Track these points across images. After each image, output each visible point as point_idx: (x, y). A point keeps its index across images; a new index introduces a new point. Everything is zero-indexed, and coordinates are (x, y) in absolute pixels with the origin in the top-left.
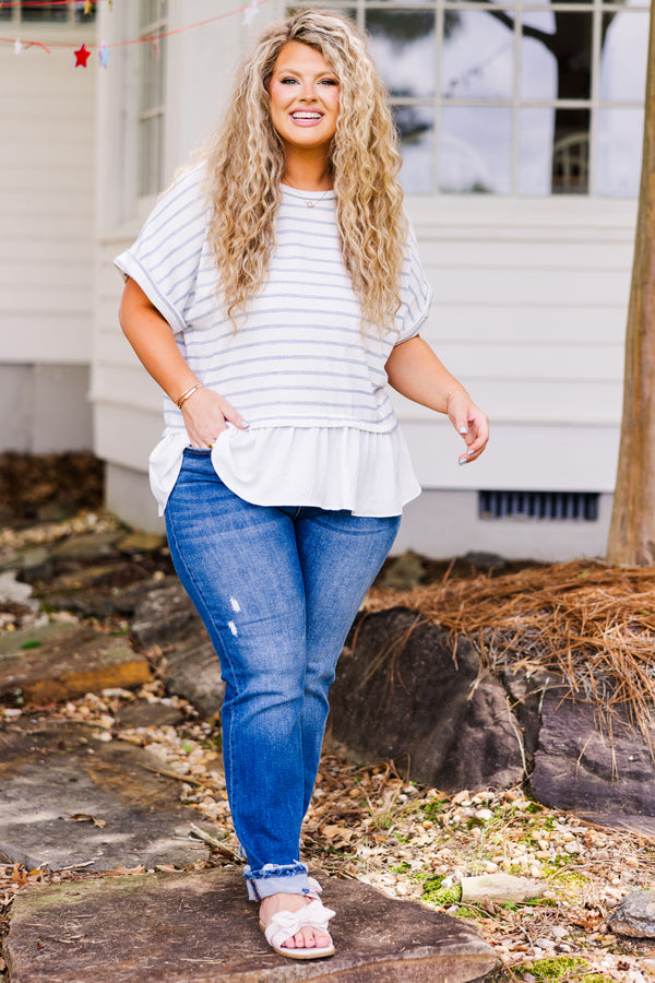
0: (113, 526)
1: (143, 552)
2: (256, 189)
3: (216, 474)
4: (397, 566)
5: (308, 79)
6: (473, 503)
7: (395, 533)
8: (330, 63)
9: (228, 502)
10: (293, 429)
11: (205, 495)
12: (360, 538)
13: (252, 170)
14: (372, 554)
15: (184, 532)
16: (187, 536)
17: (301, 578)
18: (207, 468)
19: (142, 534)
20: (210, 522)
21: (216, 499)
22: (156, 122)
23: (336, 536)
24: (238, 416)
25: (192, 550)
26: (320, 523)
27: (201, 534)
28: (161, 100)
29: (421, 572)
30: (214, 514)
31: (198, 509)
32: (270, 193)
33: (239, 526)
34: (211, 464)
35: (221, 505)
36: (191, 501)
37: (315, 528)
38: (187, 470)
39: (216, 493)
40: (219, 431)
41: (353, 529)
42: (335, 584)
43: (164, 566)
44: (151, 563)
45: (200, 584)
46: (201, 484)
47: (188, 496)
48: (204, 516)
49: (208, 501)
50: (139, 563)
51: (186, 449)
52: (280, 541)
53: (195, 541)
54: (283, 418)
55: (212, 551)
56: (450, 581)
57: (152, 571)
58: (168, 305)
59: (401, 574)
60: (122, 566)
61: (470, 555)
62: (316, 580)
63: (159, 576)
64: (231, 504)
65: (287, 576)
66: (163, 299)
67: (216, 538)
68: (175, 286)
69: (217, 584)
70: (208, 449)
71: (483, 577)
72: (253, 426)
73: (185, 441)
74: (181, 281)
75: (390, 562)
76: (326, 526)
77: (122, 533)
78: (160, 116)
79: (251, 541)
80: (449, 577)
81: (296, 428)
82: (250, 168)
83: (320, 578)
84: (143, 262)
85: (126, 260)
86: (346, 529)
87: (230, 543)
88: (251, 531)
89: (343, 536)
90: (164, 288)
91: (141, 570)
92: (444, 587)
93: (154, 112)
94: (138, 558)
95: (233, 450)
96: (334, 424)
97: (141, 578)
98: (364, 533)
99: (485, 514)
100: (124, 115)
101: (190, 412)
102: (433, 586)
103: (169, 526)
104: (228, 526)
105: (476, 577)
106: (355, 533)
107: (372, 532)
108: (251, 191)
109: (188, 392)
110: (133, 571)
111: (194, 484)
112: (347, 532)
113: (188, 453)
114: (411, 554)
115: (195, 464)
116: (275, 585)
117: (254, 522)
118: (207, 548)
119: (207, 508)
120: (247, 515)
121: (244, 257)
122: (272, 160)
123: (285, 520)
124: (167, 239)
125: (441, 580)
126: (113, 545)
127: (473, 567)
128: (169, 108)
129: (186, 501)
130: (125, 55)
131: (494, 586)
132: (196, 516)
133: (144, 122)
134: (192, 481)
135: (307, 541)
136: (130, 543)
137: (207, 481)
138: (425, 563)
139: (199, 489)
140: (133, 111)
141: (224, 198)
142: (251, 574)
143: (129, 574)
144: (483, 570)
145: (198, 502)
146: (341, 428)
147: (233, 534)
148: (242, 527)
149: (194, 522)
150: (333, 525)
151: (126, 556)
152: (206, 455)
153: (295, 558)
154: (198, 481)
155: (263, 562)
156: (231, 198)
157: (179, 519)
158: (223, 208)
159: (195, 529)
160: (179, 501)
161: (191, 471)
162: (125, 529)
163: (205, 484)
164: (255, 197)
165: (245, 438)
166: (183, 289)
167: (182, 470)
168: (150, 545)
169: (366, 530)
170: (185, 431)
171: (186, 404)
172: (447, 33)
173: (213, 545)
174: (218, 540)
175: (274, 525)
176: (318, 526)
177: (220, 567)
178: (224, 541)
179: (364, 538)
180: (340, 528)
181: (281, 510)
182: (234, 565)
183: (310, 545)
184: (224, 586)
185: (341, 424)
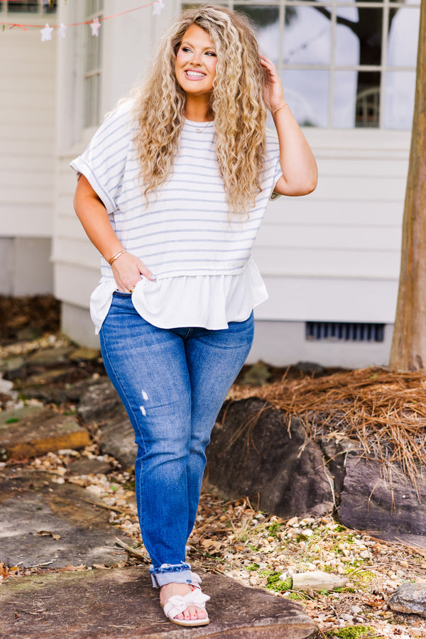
0: (66, 344)
1: (86, 361)
3: (134, 309)
4: (252, 370)
5: (198, 51)
6: (302, 330)
7: (250, 347)
9: (142, 328)
10: (185, 277)
11: (126, 323)
12: (228, 351)
14: (236, 362)
15: (112, 346)
16: (114, 349)
17: (188, 378)
18: (129, 305)
19: (85, 349)
20: (129, 341)
21: (134, 326)
22: (96, 79)
23: (213, 350)
24: (149, 272)
25: (117, 358)
26: (202, 341)
27: (123, 348)
28: (99, 64)
29: (267, 375)
30: (133, 336)
31: (121, 332)
32: (177, 119)
33: (148, 344)
34: (131, 302)
35: (137, 330)
36: (118, 327)
37: (199, 344)
38: (115, 306)
39: (134, 322)
40: (136, 282)
41: (224, 345)
42: (212, 381)
43: (99, 370)
44: (91, 368)
45: (122, 381)
46: (124, 315)
47: (116, 323)
48: (125, 336)
49: (129, 327)
50: (83, 368)
51: (115, 292)
52: (175, 354)
53: (119, 353)
54: (180, 270)
55: (130, 359)
56: (286, 380)
57: (91, 373)
58: (105, 193)
59: (255, 376)
60: (72, 370)
61: (300, 364)
62: (200, 379)
63: (96, 376)
64: (144, 329)
65: (179, 377)
66: (102, 188)
67: (133, 351)
68: (109, 180)
69: (133, 381)
70: (129, 293)
71: (308, 378)
72: (158, 278)
73: (114, 287)
74: (113, 177)
75: (246, 369)
76: (206, 343)
77: (72, 348)
78: (98, 75)
79: (156, 354)
80: (286, 378)
81: (187, 276)
82: (163, 101)
83: (202, 377)
85: (78, 163)
86: (219, 345)
87: (142, 355)
88: (156, 347)
89: (217, 350)
90: (103, 181)
91: (84, 372)
92: (282, 384)
93: (94, 72)
94: (82, 364)
95: (146, 293)
96: (214, 273)
97: (85, 377)
98: (230, 348)
99: (310, 337)
100: (75, 74)
101: (118, 268)
102: (275, 384)
103: (102, 342)
104: (141, 344)
105: (304, 378)
106: (225, 348)
107: (236, 347)
108: (163, 116)
109: (116, 255)
110: (79, 373)
111: (120, 315)
112: (220, 347)
113: (116, 295)
114: (261, 363)
115: (120, 302)
116: (171, 383)
117: (159, 341)
118: (127, 357)
119: (128, 331)
120: (157, 335)
121: (158, 157)
122: (178, 98)
123: (179, 339)
124: (105, 149)
125: (280, 380)
126: (66, 356)
127: (301, 371)
128: (104, 70)
129: (114, 327)
130: (75, 35)
131: (315, 384)
132: (120, 337)
133: (88, 78)
134: (118, 313)
135: (194, 353)
136: (77, 355)
137: (128, 313)
138: (271, 369)
139: (123, 319)
140: (81, 72)
142: (155, 375)
143: (76, 375)
144: (309, 374)
145: (122, 327)
146: (219, 276)
147: (144, 349)
148: (150, 345)
149: (119, 340)
150: (211, 343)
151: (74, 363)
152: (129, 297)
153: (185, 365)
154: (122, 313)
155: (163, 367)
157: (109, 338)
158: (144, 125)
159: (120, 345)
160: (109, 326)
161: (117, 306)
162: (74, 345)
163: (126, 315)
165: (153, 286)
166: (114, 182)
167: (112, 305)
168: (90, 356)
169: (232, 346)
170: (114, 279)
171: (115, 263)
172: (287, 22)
173: (131, 356)
174: (135, 353)
175: (170, 343)
176: (201, 343)
177: (135, 371)
178: (139, 354)
179: (231, 350)
180: (215, 344)
181: (175, 333)
182: (145, 370)
183: (195, 356)
184: (138, 383)
185: (219, 273)
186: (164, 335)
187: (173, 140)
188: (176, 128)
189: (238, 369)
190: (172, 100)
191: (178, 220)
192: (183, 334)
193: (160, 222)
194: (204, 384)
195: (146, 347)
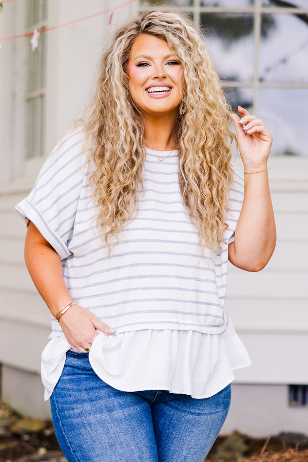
0: (7, 414)
1: (30, 433)
2: (127, 148)
3: (92, 370)
4: (226, 443)
5: (158, 61)
6: (284, 394)
7: (227, 414)
8: (174, 48)
9: (101, 391)
10: (150, 331)
11: (83, 386)
12: (202, 418)
13: (123, 133)
14: (211, 430)
15: (67, 413)
16: (69, 417)
17: (156, 450)
18: (85, 365)
19: (30, 420)
20: (87, 407)
21: (92, 389)
22: (39, 101)
23: (185, 417)
24: (105, 326)
25: (72, 427)
26: (172, 407)
27: (80, 415)
28: (43, 84)
29: (244, 448)
30: (91, 400)
31: (77, 396)
32: (137, 151)
33: (110, 410)
34: (89, 362)
35: (96, 393)
36: (73, 390)
37: (169, 411)
38: (70, 366)
39: (92, 384)
40: (92, 338)
41: (197, 411)
42: (184, 453)
43: (46, 444)
44: (36, 442)
45: (79, 454)
46: (80, 376)
47: (71, 386)
48: (83, 401)
49: (86, 390)
50: (27, 442)
51: (69, 351)
52: (141, 422)
53: (75, 421)
54: (142, 323)
55: (88, 428)
56: (266, 454)
57: (37, 448)
58: (57, 239)
59: (229, 449)
60: (13, 444)
61: (282, 435)
62: (169, 450)
63: (42, 451)
64: (104, 392)
65: (145, 449)
66: (53, 235)
67: (92, 419)
68: (61, 224)
69: (92, 454)
70: (86, 352)
71: (292, 450)
72: (118, 331)
74: (66, 220)
75: (220, 440)
76: (176, 409)
77: (14, 419)
78: (42, 96)
79: (119, 421)
80: (266, 451)
81: (152, 330)
82: (121, 131)
83: (172, 449)
84: (37, 207)
85: (24, 207)
86: (192, 411)
87: (102, 423)
88: (119, 414)
89: (190, 416)
90: (53, 226)
91: (29, 447)
92: (262, 458)
93: (37, 93)
94: (26, 437)
95: (104, 350)
96: (182, 328)
97: (29, 453)
98: (205, 414)
99: (294, 403)
100: (14, 96)
102: (253, 457)
103: (54, 409)
104: (101, 409)
105: (286, 450)
106: (199, 414)
107: (211, 414)
108: (123, 150)
110: (22, 447)
111: (75, 377)
112: (193, 414)
113: (69, 354)
114: (236, 434)
115: (76, 362)
116: (137, 455)
117: (122, 407)
118: (84, 426)
119: (85, 395)
120: (116, 401)
121: (119, 198)
122: (136, 127)
123: (145, 405)
124: (55, 188)
125: (259, 453)
126: (7, 428)
127: (284, 443)
128: (49, 91)
129: (69, 390)
130: (14, 50)
131: (300, 457)
132: (76, 402)
133: (29, 100)
134: (73, 374)
135: (162, 421)
136: (20, 426)
137: (85, 374)
138: (248, 441)
139: (79, 380)
140: (21, 92)
141: (102, 155)
142: (118, 446)
143: (19, 450)
144: (292, 445)
145: (78, 390)
146: (187, 331)
147: (106, 415)
148: (112, 411)
149: (75, 406)
150: (182, 408)
151: (17, 436)
152: (85, 356)
153: (152, 435)
154: (78, 374)
155: (127, 438)
156: (108, 155)
157: (63, 403)
158: (102, 163)
159: (76, 411)
160: (63, 389)
161: (72, 367)
162: (16, 415)
163: (83, 376)
164: (126, 154)
165: (113, 341)
167: (65, 366)
168: (35, 427)
169: (207, 412)
171: (63, 318)
172: (264, 34)
173: (90, 424)
174: (94, 420)
175: (136, 410)
176: (170, 409)
177: (94, 441)
178: (98, 422)
179: (205, 417)
180: (187, 410)
181: (142, 397)
182: (106, 440)
183: (164, 424)
184: (97, 456)
185: (187, 328)
186: (128, 399)
187: (136, 176)
188: (138, 162)
189: (212, 439)
190: (130, 129)
191: (143, 264)
192: (149, 397)
193: (122, 267)
194: (175, 457)
195: (107, 414)
